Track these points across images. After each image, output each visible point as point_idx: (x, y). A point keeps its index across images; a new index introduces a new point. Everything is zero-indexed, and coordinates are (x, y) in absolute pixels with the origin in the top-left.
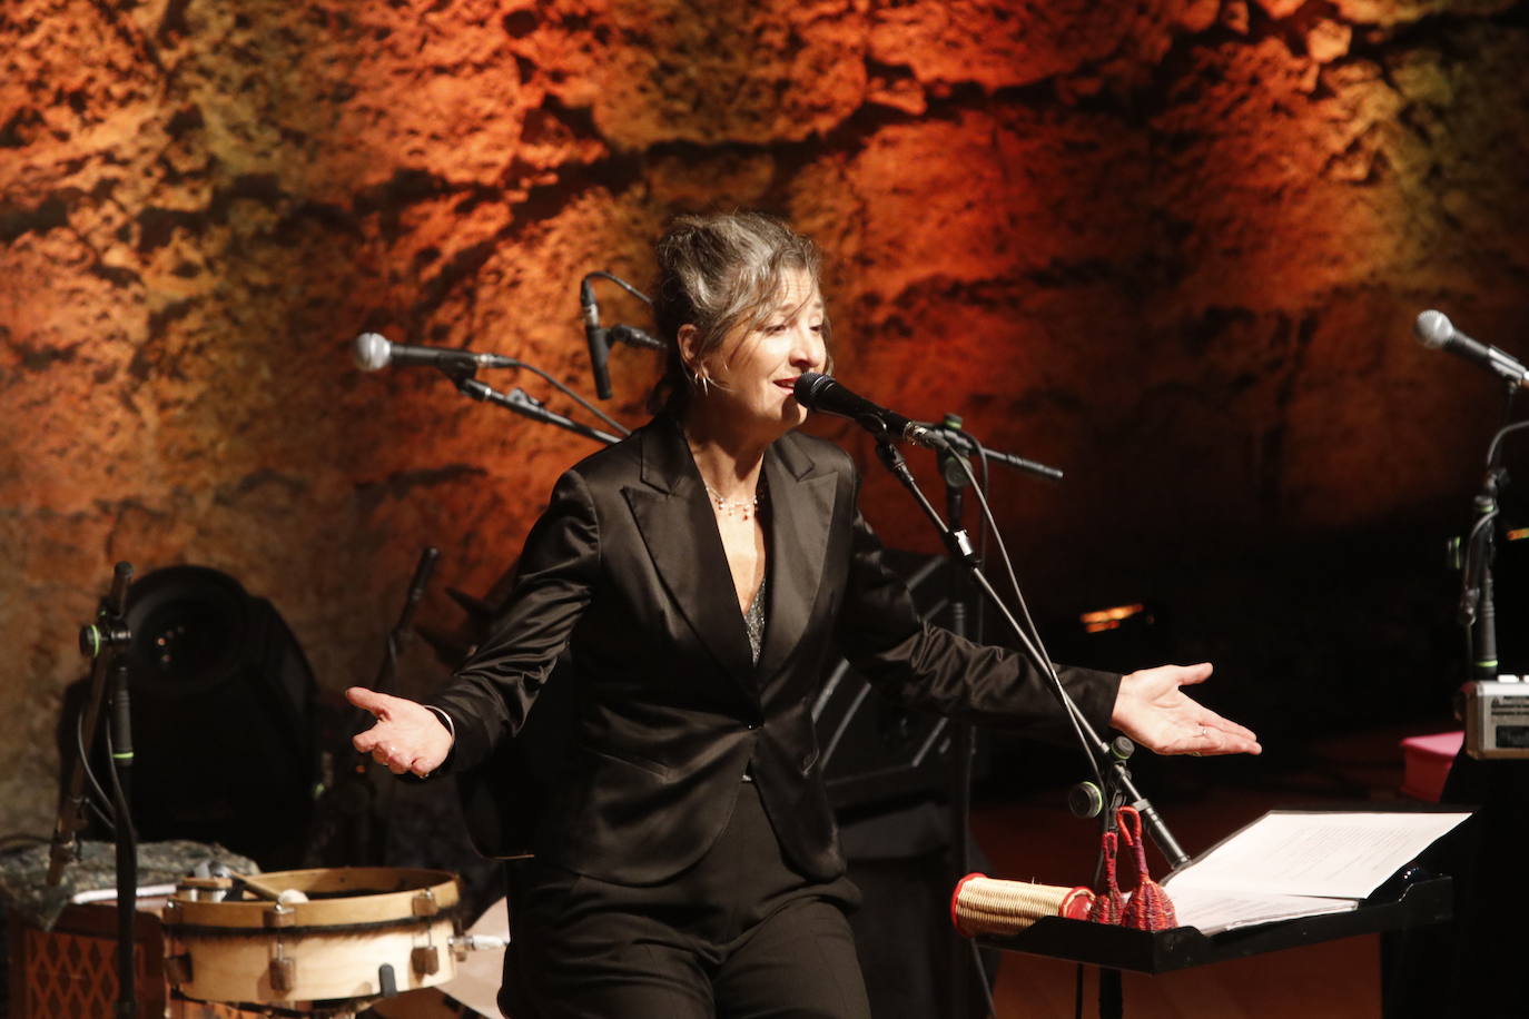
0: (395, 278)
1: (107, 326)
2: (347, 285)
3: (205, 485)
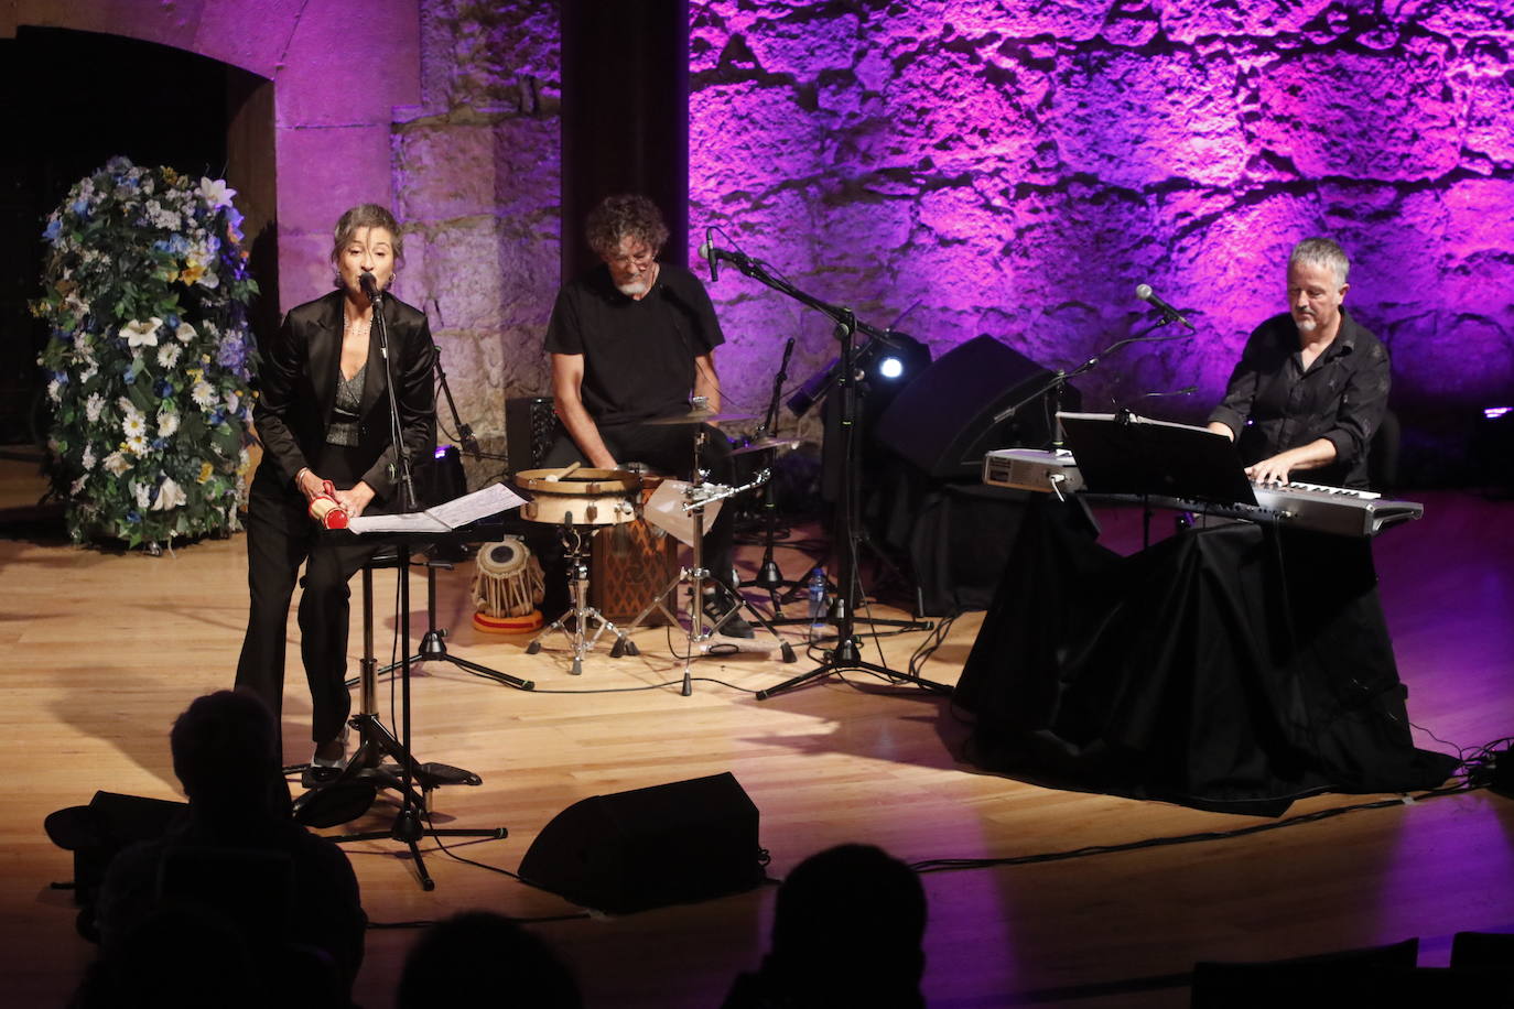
0: (1163, 223)
1: (986, 231)
2: (1129, 224)
3: (1038, 305)
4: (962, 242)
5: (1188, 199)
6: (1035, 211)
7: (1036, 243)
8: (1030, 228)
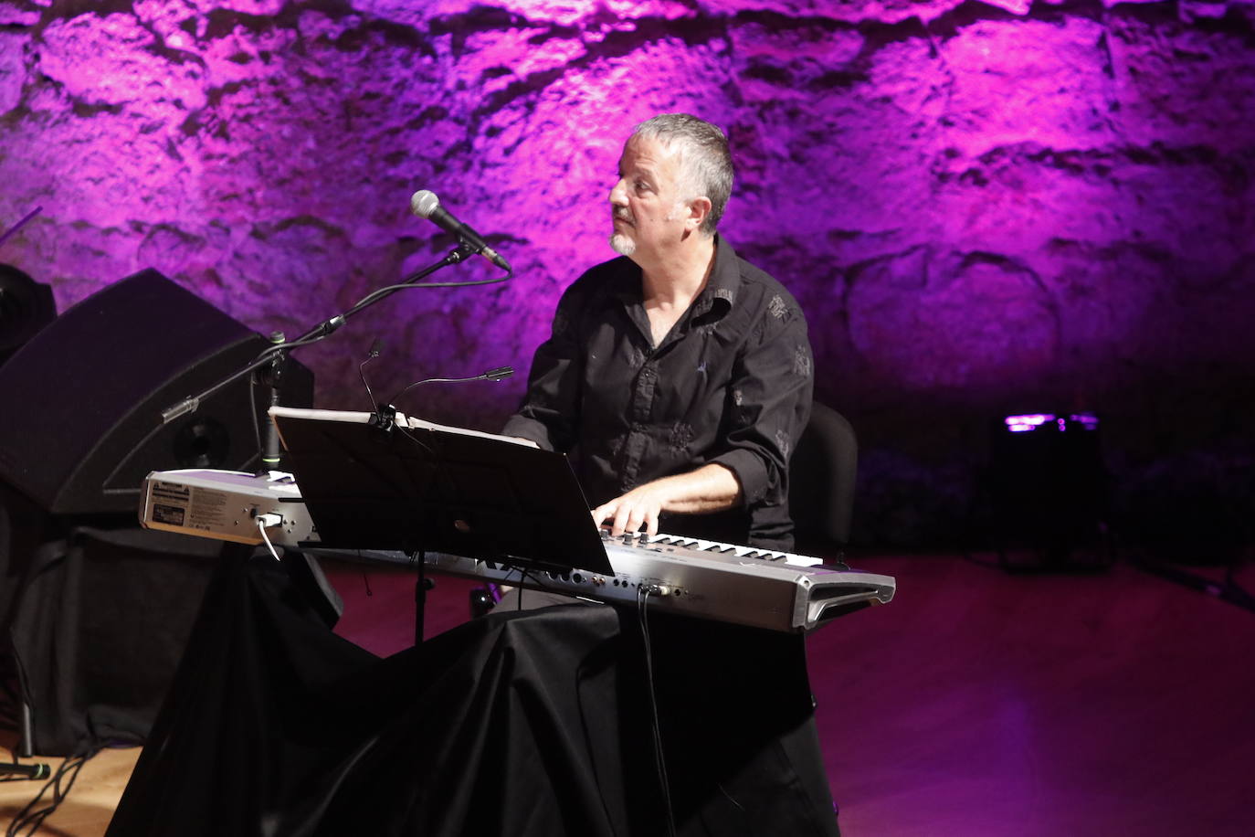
0: (461, 86)
1: (156, 91)
2: (402, 85)
3: (242, 221)
4: (114, 109)
5: (506, 44)
6: (240, 58)
7: (241, 113)
8: (232, 88)
